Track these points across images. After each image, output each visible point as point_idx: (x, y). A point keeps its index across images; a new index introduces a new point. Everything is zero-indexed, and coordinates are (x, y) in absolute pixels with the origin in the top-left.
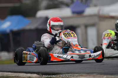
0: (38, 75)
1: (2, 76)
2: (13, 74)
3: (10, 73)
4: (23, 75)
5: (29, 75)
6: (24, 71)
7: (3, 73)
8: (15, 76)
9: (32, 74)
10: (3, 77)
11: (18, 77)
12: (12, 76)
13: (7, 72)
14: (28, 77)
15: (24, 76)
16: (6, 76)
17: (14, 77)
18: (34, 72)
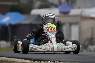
0: (31, 61)
2: (10, 59)
3: (7, 58)
5: (23, 60)
6: (20, 57)
8: (12, 61)
9: (25, 60)
10: (2, 61)
11: (14, 61)
12: (9, 61)
13: (5, 57)
14: (22, 62)
15: (19, 61)
16: (4, 60)
17: (11, 61)
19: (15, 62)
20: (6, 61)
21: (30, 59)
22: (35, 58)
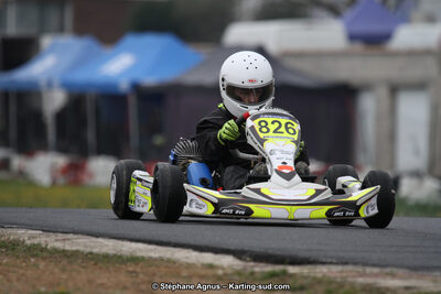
0: (240, 259)
1: (115, 255)
2: (151, 250)
4: (187, 258)
5: (208, 258)
6: (192, 242)
7: (120, 242)
8: (161, 259)
9: (219, 257)
10: (120, 257)
11: (169, 261)
12: (151, 258)
13: (132, 240)
14: (203, 265)
15: (190, 261)
16: (128, 254)
17: (155, 260)
18: (225, 247)
19: (174, 262)
20: (134, 260)
21: (238, 254)
22: (258, 250)
